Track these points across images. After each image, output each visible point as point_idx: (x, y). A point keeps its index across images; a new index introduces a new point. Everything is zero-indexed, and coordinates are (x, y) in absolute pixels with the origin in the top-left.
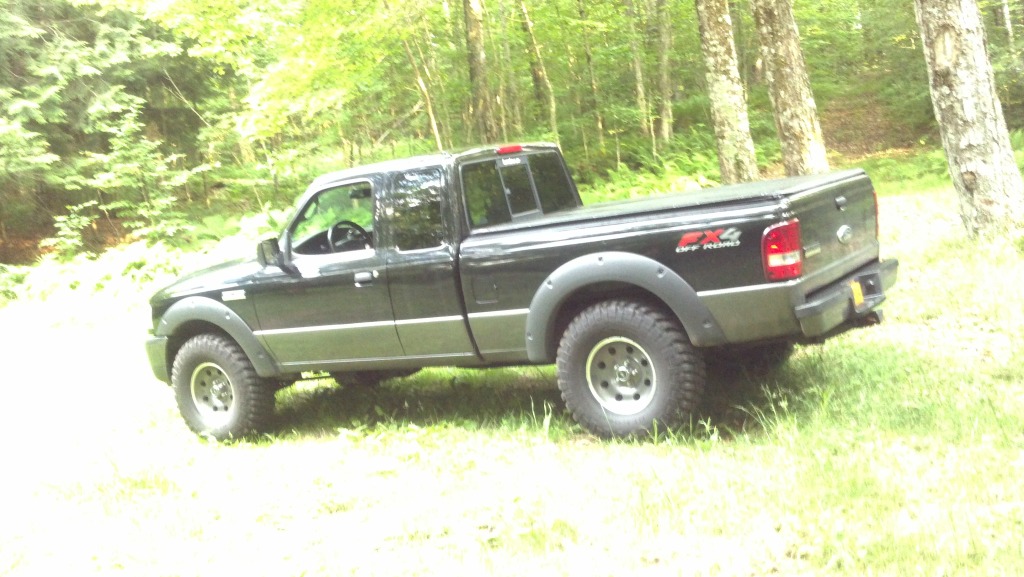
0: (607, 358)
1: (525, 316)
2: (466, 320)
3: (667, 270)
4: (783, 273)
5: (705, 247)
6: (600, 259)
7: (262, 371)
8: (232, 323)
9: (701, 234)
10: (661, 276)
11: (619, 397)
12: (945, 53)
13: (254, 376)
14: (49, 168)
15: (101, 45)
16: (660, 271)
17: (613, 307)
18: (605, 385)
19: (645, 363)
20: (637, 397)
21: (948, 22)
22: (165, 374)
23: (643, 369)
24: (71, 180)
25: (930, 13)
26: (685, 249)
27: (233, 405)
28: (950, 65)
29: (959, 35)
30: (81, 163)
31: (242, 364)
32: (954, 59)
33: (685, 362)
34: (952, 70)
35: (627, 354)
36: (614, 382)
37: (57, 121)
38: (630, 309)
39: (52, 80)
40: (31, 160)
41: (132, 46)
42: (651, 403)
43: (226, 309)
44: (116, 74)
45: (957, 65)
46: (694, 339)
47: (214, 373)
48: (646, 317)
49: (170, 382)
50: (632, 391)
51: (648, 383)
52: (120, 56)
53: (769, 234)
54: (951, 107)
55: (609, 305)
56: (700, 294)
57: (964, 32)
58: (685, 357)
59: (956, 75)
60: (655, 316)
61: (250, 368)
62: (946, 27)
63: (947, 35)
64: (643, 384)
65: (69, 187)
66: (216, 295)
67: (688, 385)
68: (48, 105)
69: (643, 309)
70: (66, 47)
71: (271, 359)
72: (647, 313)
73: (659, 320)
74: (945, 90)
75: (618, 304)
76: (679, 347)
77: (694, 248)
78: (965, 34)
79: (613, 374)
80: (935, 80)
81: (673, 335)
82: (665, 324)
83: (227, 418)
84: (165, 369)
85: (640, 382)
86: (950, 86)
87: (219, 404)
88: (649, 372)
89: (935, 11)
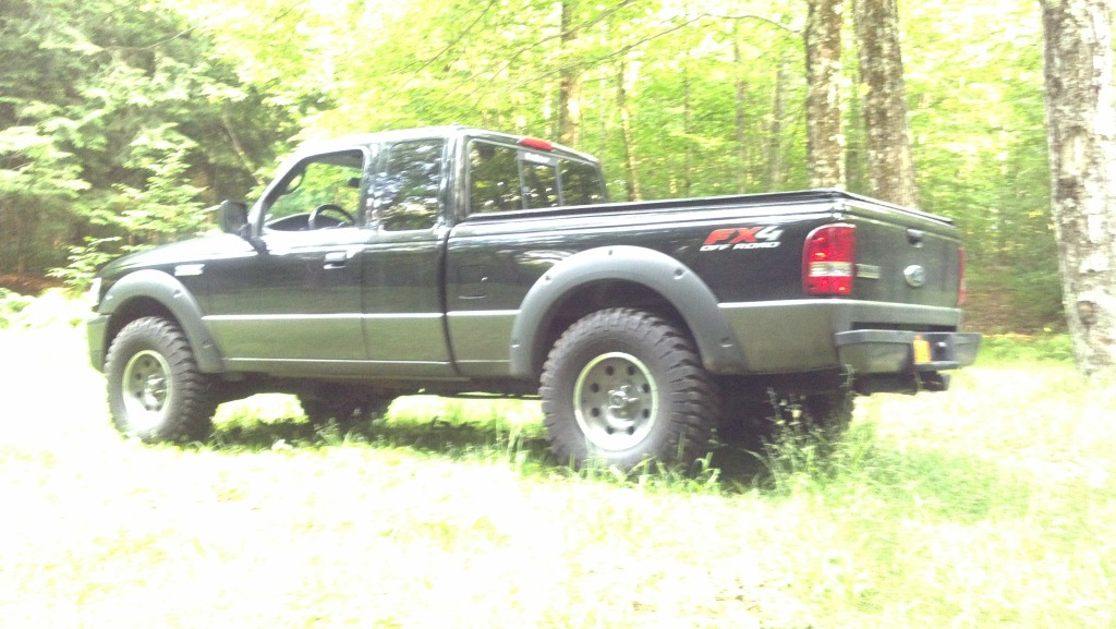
0: (604, 380)
1: (514, 317)
2: (445, 320)
3: (688, 272)
4: (826, 287)
5: (736, 247)
6: (611, 253)
7: (206, 365)
8: (180, 302)
9: (733, 230)
10: (678, 278)
11: (610, 430)
12: (1073, 159)
13: (195, 371)
14: (75, 196)
15: (160, 77)
16: (679, 272)
17: (617, 314)
18: (596, 413)
19: (646, 388)
20: (631, 430)
21: (1080, 123)
22: (99, 361)
23: (645, 396)
24: (98, 213)
25: (1061, 111)
26: (712, 248)
27: (167, 404)
28: (1078, 173)
29: (1092, 140)
30: (113, 198)
31: (184, 355)
32: (1083, 168)
33: (694, 389)
34: (1079, 179)
35: (626, 376)
36: (607, 410)
37: (95, 147)
38: (638, 318)
39: (99, 104)
40: (58, 183)
41: (194, 84)
42: (646, 438)
43: (178, 285)
44: (171, 110)
45: (1086, 175)
46: (708, 361)
47: (153, 365)
48: (654, 328)
49: (101, 369)
50: (626, 424)
51: (646, 414)
52: (179, 92)
53: (815, 237)
54: (1074, 224)
55: (613, 312)
56: (723, 305)
57: (1098, 138)
58: (693, 383)
59: (1083, 186)
60: (664, 329)
61: (192, 360)
62: (1077, 130)
63: (1078, 140)
64: (640, 415)
65: (94, 221)
66: (169, 269)
67: (692, 418)
68: (87, 130)
69: (653, 319)
70: (121, 72)
71: (218, 352)
72: (656, 324)
73: (669, 334)
74: (1069, 202)
75: (623, 312)
76: (690, 370)
77: (723, 247)
78: (1098, 142)
79: (608, 399)
80: (1059, 191)
81: (682, 355)
82: (676, 340)
83: (158, 419)
84: (101, 353)
85: (638, 411)
86: (1075, 198)
87: (152, 401)
88: (649, 401)
89: (1066, 109)
